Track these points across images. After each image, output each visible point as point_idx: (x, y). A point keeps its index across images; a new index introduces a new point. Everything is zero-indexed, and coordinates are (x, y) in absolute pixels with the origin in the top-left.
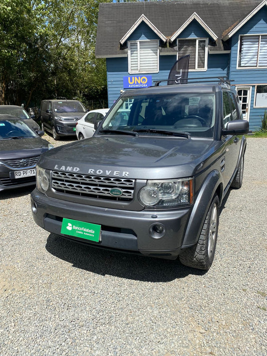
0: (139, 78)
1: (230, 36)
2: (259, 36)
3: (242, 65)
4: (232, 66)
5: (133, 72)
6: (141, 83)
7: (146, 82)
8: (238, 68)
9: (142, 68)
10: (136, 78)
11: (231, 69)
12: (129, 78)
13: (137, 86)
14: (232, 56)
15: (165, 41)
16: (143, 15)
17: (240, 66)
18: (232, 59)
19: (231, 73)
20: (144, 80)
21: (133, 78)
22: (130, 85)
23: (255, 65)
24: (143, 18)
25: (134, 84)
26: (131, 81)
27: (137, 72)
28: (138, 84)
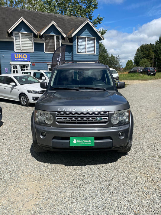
0: (22, 55)
1: (72, 36)
2: (86, 37)
3: (79, 52)
4: (74, 52)
5: (18, 51)
6: (23, 58)
7: (26, 58)
8: (77, 53)
9: (23, 49)
10: (19, 55)
11: (74, 54)
12: (15, 54)
13: (21, 60)
14: (74, 46)
15: (37, 34)
16: (22, 17)
17: (78, 52)
18: (74, 48)
19: (74, 56)
20: (25, 56)
21: (18, 55)
22: (16, 59)
23: (85, 52)
24: (22, 19)
25: (19, 58)
26: (17, 57)
27: (20, 51)
28: (21, 58)
